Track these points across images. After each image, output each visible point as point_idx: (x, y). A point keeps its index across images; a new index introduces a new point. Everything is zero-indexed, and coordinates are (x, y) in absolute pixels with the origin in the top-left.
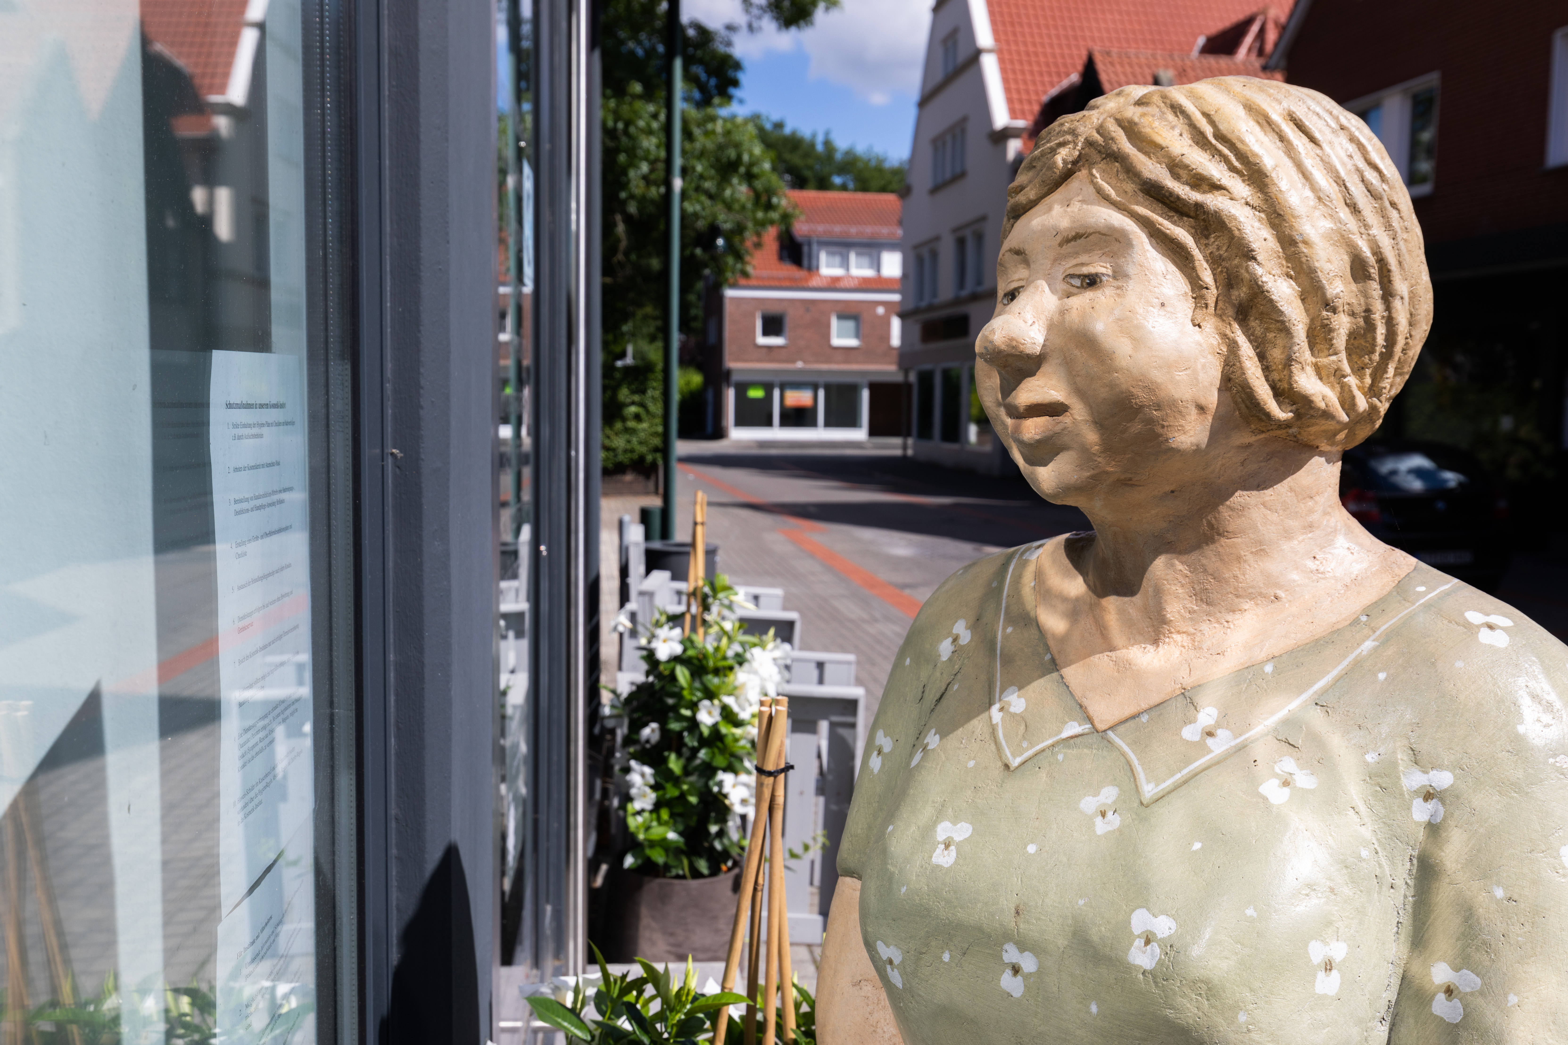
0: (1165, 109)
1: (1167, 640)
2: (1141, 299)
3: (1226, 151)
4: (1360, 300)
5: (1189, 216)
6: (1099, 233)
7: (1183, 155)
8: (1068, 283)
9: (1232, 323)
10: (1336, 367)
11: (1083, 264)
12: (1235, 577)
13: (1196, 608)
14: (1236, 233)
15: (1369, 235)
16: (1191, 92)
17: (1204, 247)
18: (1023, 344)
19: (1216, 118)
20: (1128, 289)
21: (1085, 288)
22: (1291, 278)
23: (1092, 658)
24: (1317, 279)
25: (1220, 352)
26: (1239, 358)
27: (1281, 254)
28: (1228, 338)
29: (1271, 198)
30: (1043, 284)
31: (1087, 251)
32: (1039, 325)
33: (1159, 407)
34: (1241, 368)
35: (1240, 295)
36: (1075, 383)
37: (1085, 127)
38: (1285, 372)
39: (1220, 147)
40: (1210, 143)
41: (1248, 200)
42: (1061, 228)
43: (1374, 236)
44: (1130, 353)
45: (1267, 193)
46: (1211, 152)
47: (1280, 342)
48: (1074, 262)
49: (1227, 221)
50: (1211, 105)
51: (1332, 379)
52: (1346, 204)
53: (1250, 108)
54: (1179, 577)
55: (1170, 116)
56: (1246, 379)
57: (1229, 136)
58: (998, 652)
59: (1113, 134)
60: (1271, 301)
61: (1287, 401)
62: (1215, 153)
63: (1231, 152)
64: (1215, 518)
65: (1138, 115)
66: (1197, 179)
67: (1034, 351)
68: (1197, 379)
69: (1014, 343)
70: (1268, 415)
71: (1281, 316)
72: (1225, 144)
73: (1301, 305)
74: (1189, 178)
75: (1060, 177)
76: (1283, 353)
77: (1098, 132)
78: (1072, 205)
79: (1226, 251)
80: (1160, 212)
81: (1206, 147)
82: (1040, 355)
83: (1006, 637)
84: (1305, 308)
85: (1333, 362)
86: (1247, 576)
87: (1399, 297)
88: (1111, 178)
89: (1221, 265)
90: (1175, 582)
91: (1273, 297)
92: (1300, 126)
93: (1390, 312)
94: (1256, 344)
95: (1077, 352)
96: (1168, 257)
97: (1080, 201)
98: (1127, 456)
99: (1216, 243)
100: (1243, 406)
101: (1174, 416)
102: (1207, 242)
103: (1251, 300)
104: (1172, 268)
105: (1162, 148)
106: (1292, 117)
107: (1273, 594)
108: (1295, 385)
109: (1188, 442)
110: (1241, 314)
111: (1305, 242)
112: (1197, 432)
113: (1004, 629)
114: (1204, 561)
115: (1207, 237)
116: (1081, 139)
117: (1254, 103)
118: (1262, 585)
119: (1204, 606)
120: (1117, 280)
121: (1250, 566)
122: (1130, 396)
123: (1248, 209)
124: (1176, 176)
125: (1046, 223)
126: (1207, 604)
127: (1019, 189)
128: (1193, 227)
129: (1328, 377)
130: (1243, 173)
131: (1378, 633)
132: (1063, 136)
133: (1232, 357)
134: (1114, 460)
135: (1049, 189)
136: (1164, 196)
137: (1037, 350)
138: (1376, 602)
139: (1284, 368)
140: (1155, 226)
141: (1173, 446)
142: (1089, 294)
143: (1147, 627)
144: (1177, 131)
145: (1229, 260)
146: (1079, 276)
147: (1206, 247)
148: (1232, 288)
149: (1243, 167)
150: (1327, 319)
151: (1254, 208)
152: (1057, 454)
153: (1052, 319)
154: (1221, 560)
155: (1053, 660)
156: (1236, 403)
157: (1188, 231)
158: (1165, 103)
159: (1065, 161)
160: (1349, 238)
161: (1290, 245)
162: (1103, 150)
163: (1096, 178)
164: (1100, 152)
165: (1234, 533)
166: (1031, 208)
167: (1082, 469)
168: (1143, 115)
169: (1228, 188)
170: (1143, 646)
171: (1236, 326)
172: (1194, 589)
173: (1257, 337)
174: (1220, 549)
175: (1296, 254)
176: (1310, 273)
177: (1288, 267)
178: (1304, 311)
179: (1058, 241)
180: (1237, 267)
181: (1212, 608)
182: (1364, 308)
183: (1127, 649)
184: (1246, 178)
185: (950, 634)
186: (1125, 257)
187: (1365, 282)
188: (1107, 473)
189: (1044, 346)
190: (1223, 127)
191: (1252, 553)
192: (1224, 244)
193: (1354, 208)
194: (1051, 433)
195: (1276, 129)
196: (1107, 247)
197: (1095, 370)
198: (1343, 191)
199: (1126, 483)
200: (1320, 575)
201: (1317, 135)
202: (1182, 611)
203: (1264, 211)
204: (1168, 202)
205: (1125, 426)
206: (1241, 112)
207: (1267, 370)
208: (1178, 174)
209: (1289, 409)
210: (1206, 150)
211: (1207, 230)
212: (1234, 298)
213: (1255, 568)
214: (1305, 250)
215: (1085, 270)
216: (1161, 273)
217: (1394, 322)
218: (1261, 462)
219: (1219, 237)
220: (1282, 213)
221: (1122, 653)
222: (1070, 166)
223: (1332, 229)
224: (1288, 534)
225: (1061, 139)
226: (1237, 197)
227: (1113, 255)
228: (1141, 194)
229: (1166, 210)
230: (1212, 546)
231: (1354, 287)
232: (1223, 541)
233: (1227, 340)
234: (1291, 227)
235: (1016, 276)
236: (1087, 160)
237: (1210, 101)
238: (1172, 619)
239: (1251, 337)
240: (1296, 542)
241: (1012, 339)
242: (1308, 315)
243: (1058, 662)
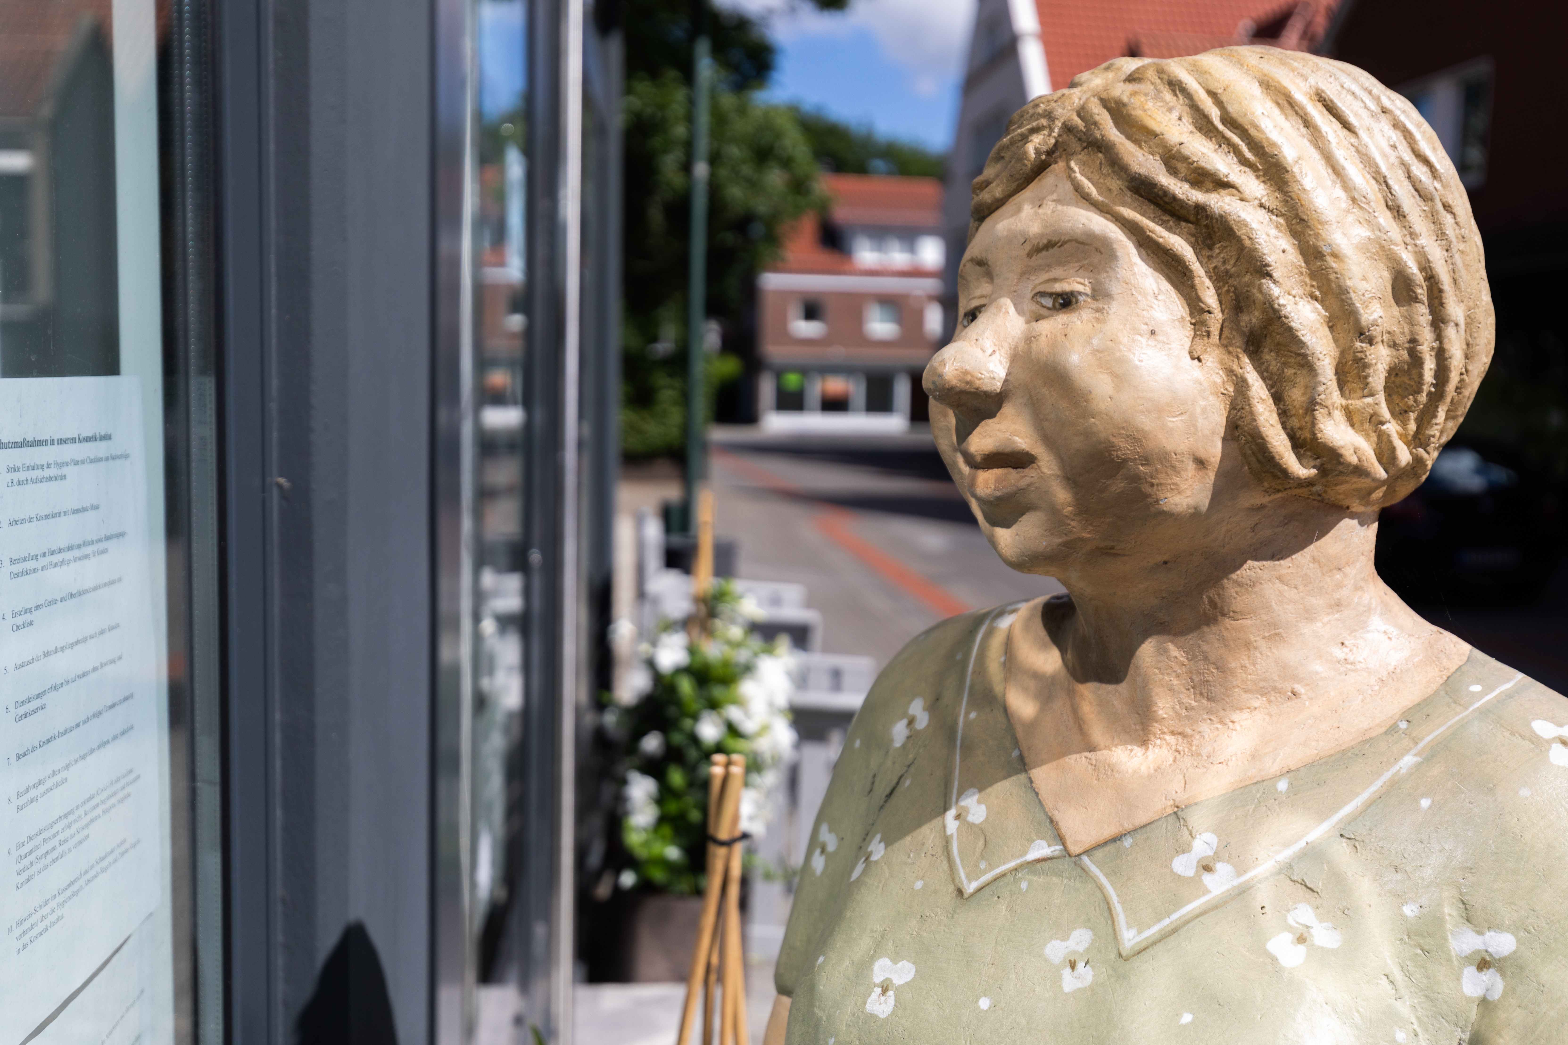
0: (1161, 87)
1: (1158, 742)
2: (1125, 325)
3: (1236, 139)
4: (1403, 328)
5: (1187, 221)
6: (1077, 241)
7: (1181, 144)
8: (1037, 302)
9: (1241, 356)
10: (1372, 412)
11: (1055, 280)
12: (1243, 667)
13: (1194, 704)
14: (1247, 242)
15: (1416, 245)
16: (1195, 65)
17: (1206, 260)
18: (980, 379)
19: (1224, 98)
20: (1110, 312)
21: (1058, 310)
22: (1316, 300)
23: (1067, 759)
24: (1350, 302)
25: (1225, 392)
26: (1249, 400)
27: (1304, 270)
28: (1236, 375)
29: (1292, 199)
30: (1007, 303)
31: (1061, 263)
32: (1001, 355)
33: (1146, 460)
34: (1252, 413)
35: (1251, 320)
36: (1043, 429)
37: (1064, 109)
38: (1307, 419)
39: (1229, 134)
40: (1217, 129)
41: (1263, 201)
42: (1031, 234)
43: (1423, 248)
44: (1110, 393)
45: (1287, 192)
46: (1217, 140)
47: (1301, 380)
48: (1046, 276)
49: (1235, 228)
50: (1218, 82)
51: (1367, 426)
52: (1387, 206)
53: (1268, 85)
54: (1174, 665)
55: (1168, 96)
56: (1257, 428)
57: (1241, 120)
58: (959, 742)
59: (1097, 118)
60: (1290, 329)
61: (1309, 453)
62: (1222, 141)
63: (1242, 140)
64: (1219, 595)
65: (1128, 93)
66: (1199, 174)
67: (993, 388)
68: (1195, 426)
69: (968, 378)
70: (1284, 473)
71: (1302, 348)
72: (1236, 131)
73: (1328, 333)
74: (1188, 173)
75: (1032, 170)
76: (1304, 394)
77: (1079, 115)
78: (1044, 205)
79: (1234, 265)
80: (1152, 216)
81: (1211, 135)
82: (1001, 393)
83: (968, 724)
84: (1333, 338)
85: (1369, 405)
86: (1258, 666)
87: (1452, 324)
88: (1092, 172)
89: (1227, 283)
90: (1169, 671)
91: (1293, 324)
92: (1331, 109)
93: (1441, 343)
94: (1270, 383)
95: (1045, 391)
96: (1162, 272)
97: (1053, 201)
98: (1108, 520)
99: (1222, 255)
100: (1253, 459)
101: (1166, 472)
102: (1210, 253)
103: (1265, 327)
104: (1166, 286)
105: (1156, 135)
106: (1321, 97)
107: (1290, 689)
108: (1319, 435)
109: (1184, 504)
110: (1252, 344)
111: (1335, 255)
112: (1194, 491)
113: (967, 714)
114: (1205, 647)
115: (1210, 248)
116: (1059, 124)
117: (1272, 80)
118: (1276, 678)
119: (1205, 702)
120: (1097, 300)
121: (1261, 653)
122: (1110, 447)
123: (1263, 212)
124: (1172, 171)
125: (1013, 227)
126: (1209, 699)
127: (984, 185)
128: (1193, 235)
129: (1362, 424)
130: (1257, 166)
131: (1421, 745)
132: (1037, 119)
133: (1239, 399)
134: (1091, 525)
135: (1018, 185)
136: (1157, 195)
137: (998, 386)
138: (1418, 704)
139: (1306, 414)
140: (1145, 233)
141: (1165, 509)
142: (1062, 318)
143: (1135, 724)
144: (1175, 114)
145: (1238, 276)
146: (1050, 295)
147: (1209, 260)
148: (1242, 312)
149: (1258, 160)
150: (1362, 352)
151: (1270, 211)
152: (1023, 514)
153: (1016, 348)
154: (1226, 646)
155: (1021, 758)
156: (1244, 455)
157: (1186, 240)
158: (1161, 79)
159: (1038, 152)
160: (1390, 249)
161: (1316, 258)
162: (1084, 137)
163: (1074, 172)
164: (1080, 139)
165: (1242, 613)
166: (997, 208)
167: (1052, 534)
168: (1134, 94)
169: (1237, 186)
170: (1129, 747)
171: (1246, 360)
172: (1192, 681)
173: (1271, 374)
174: (1225, 633)
175: (1323, 269)
176: (1340, 294)
177: (1312, 286)
178: (1332, 341)
179: (1027, 250)
180: (1248, 286)
181: (1213, 705)
182: (1408, 338)
183: (1110, 750)
184: (1261, 173)
185: (905, 714)
186: (1107, 272)
187: (1410, 305)
188: (1082, 540)
189: (1006, 381)
190: (1232, 109)
191: (1264, 638)
192: (1231, 256)
193: (1398, 211)
194: (1014, 489)
195: (1300, 112)
196: (1085, 259)
197: (1067, 413)
198: (1383, 190)
199: (1107, 552)
200: (1349, 666)
201: (1352, 120)
202: (1178, 707)
203: (1282, 215)
204: (1161, 202)
205: (1105, 483)
206: (1256, 90)
207: (1284, 415)
208: (1176, 168)
209: (1312, 463)
210: (1211, 139)
211: (1211, 238)
212: (1243, 324)
213: (1268, 656)
214: (1334, 265)
215: (1058, 287)
216: (1151, 292)
217: (1447, 355)
218: (1277, 527)
219: (1225, 247)
220: (1305, 217)
221: (1103, 755)
222: (1043, 157)
223: (1369, 239)
224: (1309, 615)
225: (1034, 124)
226: (1249, 197)
227: (1092, 269)
228: (1129, 193)
229: (1160, 212)
230: (1214, 628)
231: (1396, 311)
232: (1227, 622)
233: (1234, 378)
234: (1317, 236)
235: (978, 293)
236: (1065, 150)
237: (1218, 76)
238: (1165, 716)
239: (1265, 374)
240: (1319, 624)
241: (966, 373)
242: (1337, 346)
243: (1027, 760)
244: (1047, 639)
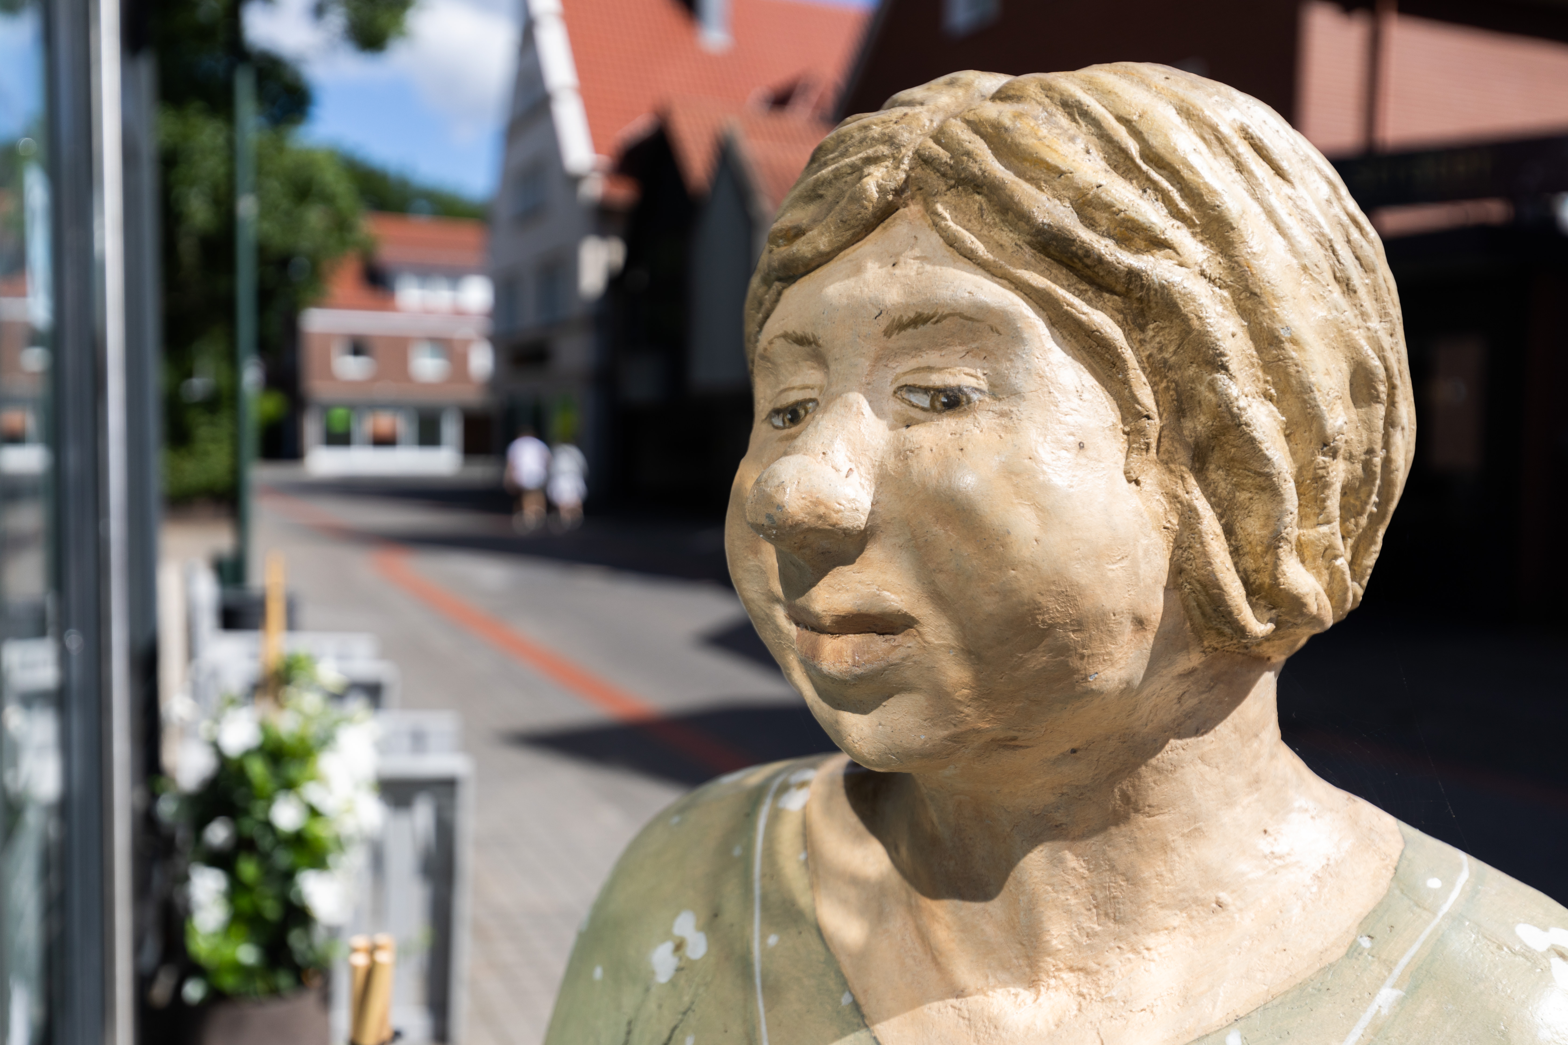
0: (1052, 108)
1: (1052, 982)
2: (1045, 436)
3: (1165, 184)
4: (1361, 436)
5: (1112, 292)
6: (961, 316)
7: (1099, 186)
8: (903, 400)
9: (1186, 476)
10: (1327, 544)
11: (930, 369)
12: (1159, 875)
13: (1098, 928)
14: (1195, 323)
15: (1368, 329)
16: (1090, 83)
17: (1138, 345)
18: (837, 512)
19: (1142, 127)
20: (1022, 417)
21: (939, 412)
22: (1271, 400)
23: (925, 1008)
24: (1313, 403)
25: (1168, 525)
26: (1201, 536)
27: (1255, 360)
28: (1181, 503)
29: (1240, 266)
30: (859, 400)
31: (936, 345)
32: (861, 476)
33: (1079, 625)
34: (1205, 554)
35: (1195, 427)
36: (933, 582)
37: (911, 132)
38: (1268, 559)
39: (1155, 175)
40: (1139, 168)
41: (1204, 267)
42: (888, 303)
43: (1376, 332)
44: (1036, 533)
45: (1232, 256)
46: (1139, 183)
47: (1259, 507)
48: (913, 363)
49: (1181, 303)
50: (1130, 105)
51: (1320, 561)
52: (1335, 277)
53: (1188, 113)
54: (1071, 878)
55: (1063, 120)
56: (1213, 573)
57: (1169, 157)
58: (758, 981)
59: (970, 147)
60: (1252, 441)
61: (1262, 602)
62: (1147, 185)
63: (1172, 185)
64: (1134, 786)
65: (1010, 115)
66: (1127, 228)
67: (856, 524)
68: (1136, 574)
69: (822, 510)
70: (1241, 631)
71: (1266, 465)
72: (1162, 172)
73: (1285, 444)
74: (1112, 226)
75: (874, 214)
76: (1265, 526)
77: (937, 141)
78: (902, 264)
79: (1175, 353)
80: (1065, 283)
81: (1130, 176)
82: (866, 529)
83: (767, 953)
84: (1290, 450)
85: (1325, 535)
86: (1176, 873)
87: (1400, 428)
88: (969, 221)
89: (1166, 377)
90: (1065, 887)
91: (1255, 434)
92: (1259, 149)
93: (1388, 451)
94: (1219, 511)
95: (938, 530)
96: (1082, 361)
97: (916, 258)
98: (1016, 705)
99: (1158, 339)
100: (1197, 613)
101: (1101, 639)
102: (1142, 336)
103: (1215, 437)
104: (1089, 380)
105: (1061, 173)
106: (1247, 133)
107: (1214, 899)
108: (1282, 580)
109: (1116, 679)
110: (1198, 461)
111: (1294, 341)
112: (1129, 661)
113: (764, 938)
114: (1112, 853)
115: (1142, 329)
116: (907, 154)
117: (1193, 107)
118: (1197, 886)
119: (1111, 924)
120: (1000, 400)
121: (1180, 856)
122: (1036, 608)
123: (1204, 281)
124: (1090, 223)
125: (857, 293)
126: (1116, 920)
127: (792, 233)
128: (1120, 311)
129: (1314, 559)
130: (1193, 221)
131: (1397, 971)
132: (872, 146)
133: (1186, 534)
134: (993, 712)
135: (854, 235)
136: (1075, 254)
137: (860, 521)
138: (1374, 911)
139: (1266, 552)
140: (1062, 307)
141: (1094, 687)
142: (947, 424)
143: (1017, 958)
144: (1080, 145)
145: (1180, 368)
146: (926, 390)
147: (1142, 345)
148: (1184, 417)
149: (1194, 212)
150: (1324, 468)
151: (1211, 280)
152: (890, 696)
153: (882, 465)
154: (1138, 850)
155: (856, 1006)
156: (1187, 608)
157: (1112, 317)
158: (1051, 98)
159: (881, 189)
160: (1349, 334)
161: (1270, 344)
162: (950, 172)
163: (944, 219)
164: (944, 175)
165: (1159, 807)
166: (819, 266)
167: (935, 725)
168: (1018, 116)
169: (1176, 245)
170: (1013, 990)
171: (1192, 481)
172: (1095, 897)
173: (1220, 499)
174: (1138, 834)
175: (1280, 360)
176: (1301, 392)
177: (1266, 382)
178: (1288, 454)
179: (883, 327)
180: (1193, 382)
181: (1122, 928)
182: (1366, 447)
183: (986, 995)
184: (1198, 230)
185: (668, 935)
186: (1011, 360)
187: (1370, 405)
188: (978, 731)
189: (872, 513)
190: (1155, 142)
191: (1183, 835)
192: (1171, 341)
193: (1347, 285)
194: (883, 664)
195: (1230, 150)
196: (974, 341)
197: (975, 562)
198: (1329, 256)
199: (1008, 744)
200: (1279, 862)
201: (1285, 165)
202: (1076, 934)
203: (1227, 287)
204: (1079, 266)
205: (1021, 658)
206: (1177, 120)
207: (1236, 552)
208: (1093, 219)
209: (1267, 616)
210: (1131, 180)
211: (1144, 316)
212: (1186, 432)
213: (1187, 859)
214: (1294, 354)
215: (936, 380)
216: (1075, 390)
217: (1393, 467)
218: (1203, 692)
219: (1162, 328)
220: (1257, 290)
221: (974, 1002)
222: (890, 197)
223: (1327, 320)
224: (1228, 799)
225: (870, 152)
226: (1190, 262)
227: (986, 355)
228: (1030, 251)
229: (1075, 279)
230: (1124, 828)
231: (1353, 413)
232: (1141, 819)
233: (1179, 506)
234: (1273, 315)
235: (797, 381)
236: (920, 189)
237: (1127, 97)
238: (1061, 947)
239: (1213, 499)
240: (1239, 809)
241: (817, 503)
242: (1295, 461)
243: (865, 1010)
244: (861, 827)
